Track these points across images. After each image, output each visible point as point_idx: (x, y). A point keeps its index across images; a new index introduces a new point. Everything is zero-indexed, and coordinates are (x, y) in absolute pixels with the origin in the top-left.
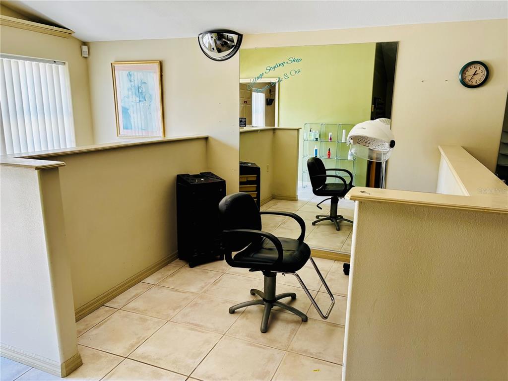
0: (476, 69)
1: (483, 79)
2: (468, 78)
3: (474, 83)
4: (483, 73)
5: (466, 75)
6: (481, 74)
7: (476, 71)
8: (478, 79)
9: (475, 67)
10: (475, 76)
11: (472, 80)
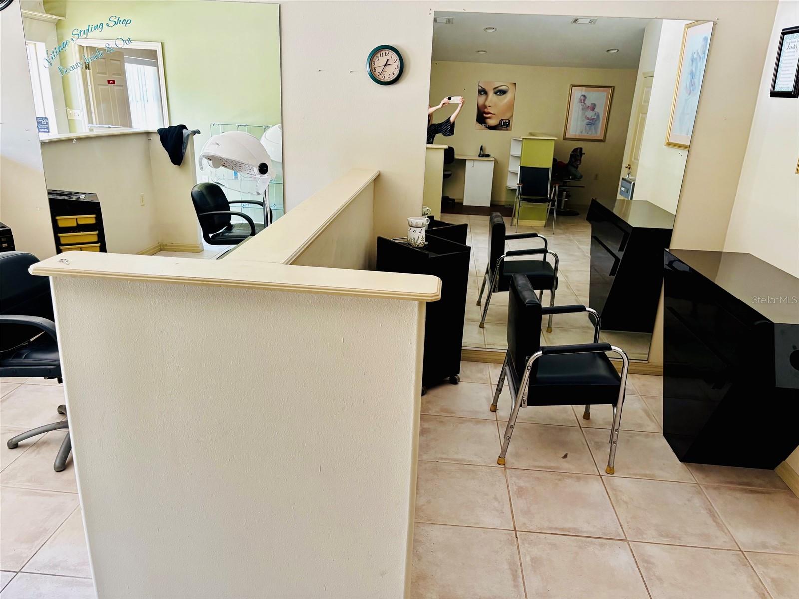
0: (388, 58)
1: (397, 72)
2: (379, 70)
3: (387, 79)
4: (397, 64)
5: (375, 66)
6: (394, 66)
7: (388, 60)
8: (391, 72)
9: (386, 55)
10: (387, 68)
11: (383, 73)
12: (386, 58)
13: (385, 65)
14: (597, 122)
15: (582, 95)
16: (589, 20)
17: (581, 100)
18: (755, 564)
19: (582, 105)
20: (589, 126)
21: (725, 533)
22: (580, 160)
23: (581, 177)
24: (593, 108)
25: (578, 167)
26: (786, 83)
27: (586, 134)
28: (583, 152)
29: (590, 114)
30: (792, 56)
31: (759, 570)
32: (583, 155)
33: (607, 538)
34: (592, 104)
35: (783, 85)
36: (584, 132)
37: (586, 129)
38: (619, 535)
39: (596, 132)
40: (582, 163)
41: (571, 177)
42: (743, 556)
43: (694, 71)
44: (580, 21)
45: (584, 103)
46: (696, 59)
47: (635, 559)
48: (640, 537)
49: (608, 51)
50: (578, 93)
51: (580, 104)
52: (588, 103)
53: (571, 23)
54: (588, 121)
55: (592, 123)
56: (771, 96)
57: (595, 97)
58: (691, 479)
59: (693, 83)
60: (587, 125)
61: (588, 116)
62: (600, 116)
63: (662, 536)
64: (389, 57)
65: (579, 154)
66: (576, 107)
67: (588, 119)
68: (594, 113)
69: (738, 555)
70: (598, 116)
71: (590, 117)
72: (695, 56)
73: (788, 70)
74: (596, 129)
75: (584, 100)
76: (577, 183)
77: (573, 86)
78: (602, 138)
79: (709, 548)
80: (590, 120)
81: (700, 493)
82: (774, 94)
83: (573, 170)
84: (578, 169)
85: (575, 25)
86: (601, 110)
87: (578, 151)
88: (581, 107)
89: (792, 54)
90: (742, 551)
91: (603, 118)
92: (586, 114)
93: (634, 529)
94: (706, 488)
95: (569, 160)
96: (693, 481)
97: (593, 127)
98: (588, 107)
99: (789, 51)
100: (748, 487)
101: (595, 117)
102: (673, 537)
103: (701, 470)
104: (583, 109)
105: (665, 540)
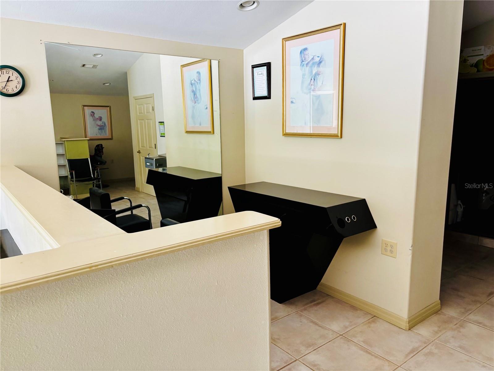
1: (19, 86)
3: (11, 92)
4: (18, 80)
6: (16, 82)
7: (9, 77)
8: (15, 85)
9: (7, 73)
10: (9, 83)
11: (7, 87)
12: (8, 75)
13: (8, 81)
14: (105, 128)
15: (92, 112)
16: (92, 66)
17: (92, 115)
18: (351, 338)
19: (93, 118)
20: (100, 130)
21: (328, 330)
22: (103, 152)
23: (106, 162)
24: (100, 119)
25: (102, 157)
26: (262, 92)
27: (100, 136)
28: (103, 147)
29: (99, 123)
30: (261, 78)
31: (355, 340)
32: (104, 149)
33: (289, 364)
34: (99, 117)
35: (260, 93)
36: (98, 134)
37: (99, 132)
38: (291, 359)
39: (106, 134)
40: (104, 154)
41: (99, 163)
42: (344, 337)
43: (195, 90)
44: (86, 66)
45: (94, 116)
46: (194, 84)
47: (309, 367)
48: (301, 354)
49: (104, 84)
50: (88, 111)
51: (91, 117)
52: (97, 116)
53: (81, 67)
54: (99, 127)
55: (102, 128)
56: (253, 100)
57: (99, 112)
58: (292, 311)
59: (196, 97)
60: (99, 129)
61: (98, 124)
62: (106, 123)
63: (307, 347)
64: (10, 75)
65: (101, 148)
66: (89, 120)
67: (99, 126)
68: (102, 122)
69: (341, 338)
70: (105, 124)
71: (100, 125)
72: (193, 82)
73: (261, 86)
74: (105, 132)
75: (94, 115)
76: (105, 167)
77: (84, 106)
78: (110, 137)
79: (330, 341)
80: (100, 126)
81: (301, 316)
82: (255, 98)
83: (99, 158)
84: (102, 158)
85: (83, 68)
86: (105, 119)
87: (100, 146)
88: (92, 119)
89: (262, 77)
90: (342, 335)
91: (108, 124)
92: (97, 123)
93: (294, 351)
94: (301, 311)
95: (94, 152)
96: (293, 311)
97: (103, 131)
98: (97, 119)
99: (258, 76)
100: (315, 303)
101: (103, 125)
102: (313, 345)
103: (292, 304)
104: (94, 120)
105: (311, 349)
